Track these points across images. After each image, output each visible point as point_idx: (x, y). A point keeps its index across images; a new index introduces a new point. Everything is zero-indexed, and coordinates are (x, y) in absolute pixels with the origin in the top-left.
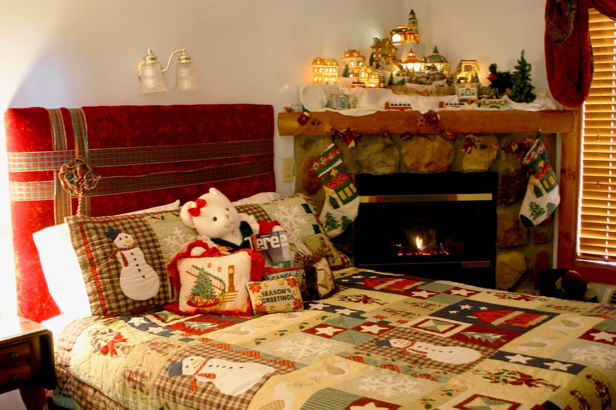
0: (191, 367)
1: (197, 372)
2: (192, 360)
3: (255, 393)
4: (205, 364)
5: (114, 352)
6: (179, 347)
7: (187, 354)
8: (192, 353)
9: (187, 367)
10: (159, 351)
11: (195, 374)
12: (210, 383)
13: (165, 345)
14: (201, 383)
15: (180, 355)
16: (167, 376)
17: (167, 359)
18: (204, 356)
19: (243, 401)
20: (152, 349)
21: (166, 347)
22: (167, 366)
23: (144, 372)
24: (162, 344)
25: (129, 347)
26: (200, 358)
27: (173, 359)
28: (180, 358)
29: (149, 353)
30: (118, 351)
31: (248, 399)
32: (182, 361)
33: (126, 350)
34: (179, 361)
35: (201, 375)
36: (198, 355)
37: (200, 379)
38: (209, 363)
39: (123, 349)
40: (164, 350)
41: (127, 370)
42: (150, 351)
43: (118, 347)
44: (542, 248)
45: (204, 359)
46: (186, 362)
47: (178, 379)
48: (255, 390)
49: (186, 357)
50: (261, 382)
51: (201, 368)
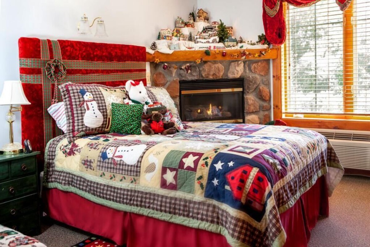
0: (111, 153)
1: (114, 155)
2: (110, 150)
3: (141, 162)
4: (116, 150)
5: (74, 154)
6: (103, 144)
7: (107, 147)
8: (110, 146)
9: (109, 153)
10: (95, 148)
11: (113, 156)
12: (121, 160)
13: (97, 145)
14: (118, 161)
15: (105, 148)
16: (102, 160)
17: (99, 152)
18: (115, 147)
19: (137, 167)
20: (91, 148)
21: (97, 146)
22: (100, 155)
23: (91, 160)
24: (95, 145)
25: (79, 149)
26: (113, 148)
27: (102, 151)
28: (105, 150)
29: (90, 150)
30: (76, 152)
31: (139, 165)
32: (106, 151)
33: (79, 150)
34: (105, 151)
35: (116, 157)
36: (112, 146)
37: (116, 159)
38: (118, 150)
39: (77, 151)
40: (97, 147)
41: (82, 160)
42: (90, 149)
43: (75, 150)
44: (266, 113)
45: (115, 148)
46: (108, 151)
47: (107, 161)
48: (140, 160)
49: (107, 149)
50: (142, 155)
51: (115, 153)
